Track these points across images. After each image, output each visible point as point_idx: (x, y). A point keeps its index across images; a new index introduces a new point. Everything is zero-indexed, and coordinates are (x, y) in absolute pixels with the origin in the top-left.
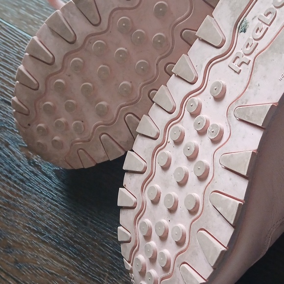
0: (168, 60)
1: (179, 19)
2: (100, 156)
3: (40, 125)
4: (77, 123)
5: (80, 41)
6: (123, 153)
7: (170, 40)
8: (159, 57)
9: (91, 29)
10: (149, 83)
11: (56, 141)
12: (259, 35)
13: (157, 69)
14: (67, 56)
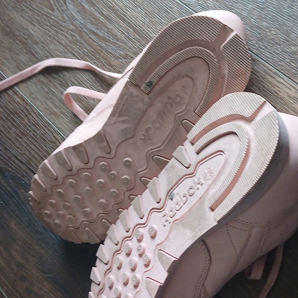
0: (131, 192)
1: (140, 170)
2: (85, 238)
3: (46, 211)
4: (70, 217)
5: (75, 171)
6: (99, 241)
7: (133, 181)
8: (126, 190)
9: (82, 165)
10: (118, 204)
11: (56, 223)
12: (178, 207)
13: (124, 196)
14: (66, 177)
